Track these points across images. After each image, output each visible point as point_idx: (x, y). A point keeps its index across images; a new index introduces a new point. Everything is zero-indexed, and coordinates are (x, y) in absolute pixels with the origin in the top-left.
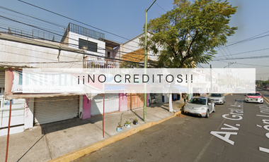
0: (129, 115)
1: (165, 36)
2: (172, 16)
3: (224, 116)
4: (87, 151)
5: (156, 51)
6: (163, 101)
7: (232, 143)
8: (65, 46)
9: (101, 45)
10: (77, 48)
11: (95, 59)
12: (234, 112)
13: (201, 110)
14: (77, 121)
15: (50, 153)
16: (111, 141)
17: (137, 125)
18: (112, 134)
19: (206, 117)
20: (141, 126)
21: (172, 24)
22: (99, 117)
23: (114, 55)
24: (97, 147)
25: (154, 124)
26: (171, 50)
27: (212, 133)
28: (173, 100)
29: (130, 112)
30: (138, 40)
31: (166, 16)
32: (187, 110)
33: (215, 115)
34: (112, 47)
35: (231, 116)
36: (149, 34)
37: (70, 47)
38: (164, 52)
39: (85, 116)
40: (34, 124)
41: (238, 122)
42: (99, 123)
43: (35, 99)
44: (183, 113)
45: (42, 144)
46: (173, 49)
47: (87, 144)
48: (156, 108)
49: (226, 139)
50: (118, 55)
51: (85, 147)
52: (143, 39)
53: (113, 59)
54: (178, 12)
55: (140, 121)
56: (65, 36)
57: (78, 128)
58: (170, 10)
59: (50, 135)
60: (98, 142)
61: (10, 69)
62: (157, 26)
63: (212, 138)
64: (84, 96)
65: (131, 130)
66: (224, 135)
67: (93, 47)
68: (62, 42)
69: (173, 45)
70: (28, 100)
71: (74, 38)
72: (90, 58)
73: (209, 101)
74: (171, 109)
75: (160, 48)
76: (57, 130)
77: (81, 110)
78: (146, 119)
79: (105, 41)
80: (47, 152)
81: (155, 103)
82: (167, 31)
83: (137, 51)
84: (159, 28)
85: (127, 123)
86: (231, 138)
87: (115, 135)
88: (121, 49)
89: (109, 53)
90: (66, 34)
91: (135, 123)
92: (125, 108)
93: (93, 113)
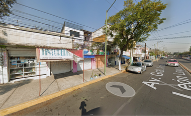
0: (97, 71)
1: (118, 27)
2: (123, 13)
3: (151, 73)
4: (76, 88)
5: (112, 36)
6: (116, 64)
7: (155, 88)
8: (63, 34)
9: (82, 33)
10: (69, 36)
11: (78, 41)
12: (158, 71)
13: (138, 69)
14: (70, 74)
15: (59, 88)
16: (88, 84)
17: (101, 76)
18: (88, 80)
19: (140, 73)
20: (103, 77)
21: (122, 19)
22: (81, 72)
23: (89, 39)
24: (80, 86)
25: (110, 76)
26: (121, 35)
27: (143, 82)
28: (121, 63)
29: (97, 70)
30: (102, 30)
31: (119, 14)
32: (129, 69)
33: (146, 73)
34: (87, 34)
35: (156, 73)
36: (108, 26)
37: (65, 35)
38: (117, 36)
39: (74, 71)
40: (51, 74)
41: (160, 77)
42: (81, 75)
43: (50, 62)
44: (127, 71)
45: (55, 83)
46: (122, 34)
47: (75, 85)
48: (111, 68)
49: (152, 86)
50: (90, 38)
51: (75, 86)
52: (105, 29)
53: (88, 41)
54: (127, 10)
55: (102, 75)
56: (63, 29)
57: (71, 77)
58: (122, 10)
59: (58, 80)
60: (81, 84)
61: (38, 47)
62: (113, 20)
63: (143, 85)
64: (74, 61)
65: (98, 79)
66: (150, 84)
67: (77, 35)
68: (61, 32)
69: (122, 32)
70: (47, 62)
71: (67, 30)
72: (76, 41)
73: (143, 64)
74: (120, 69)
75: (115, 34)
76: (61, 77)
77: (72, 68)
78: (106, 74)
79: (83, 31)
80: (57, 88)
81: (111, 65)
82: (119, 23)
83: (102, 36)
84: (114, 22)
85: (96, 75)
86: (155, 85)
87: (89, 81)
88: (92, 35)
89: (86, 38)
90: (63, 28)
91: (100, 75)
92: (94, 67)
93: (78, 70)
